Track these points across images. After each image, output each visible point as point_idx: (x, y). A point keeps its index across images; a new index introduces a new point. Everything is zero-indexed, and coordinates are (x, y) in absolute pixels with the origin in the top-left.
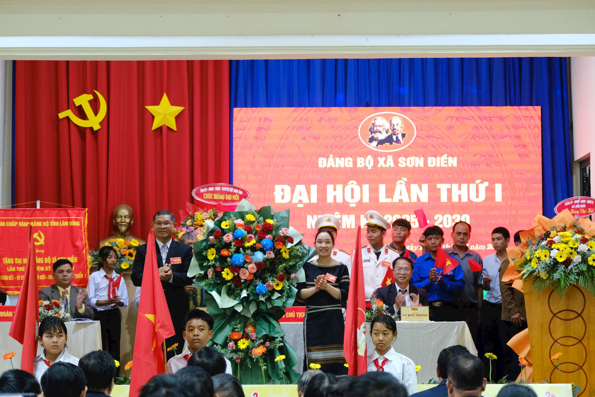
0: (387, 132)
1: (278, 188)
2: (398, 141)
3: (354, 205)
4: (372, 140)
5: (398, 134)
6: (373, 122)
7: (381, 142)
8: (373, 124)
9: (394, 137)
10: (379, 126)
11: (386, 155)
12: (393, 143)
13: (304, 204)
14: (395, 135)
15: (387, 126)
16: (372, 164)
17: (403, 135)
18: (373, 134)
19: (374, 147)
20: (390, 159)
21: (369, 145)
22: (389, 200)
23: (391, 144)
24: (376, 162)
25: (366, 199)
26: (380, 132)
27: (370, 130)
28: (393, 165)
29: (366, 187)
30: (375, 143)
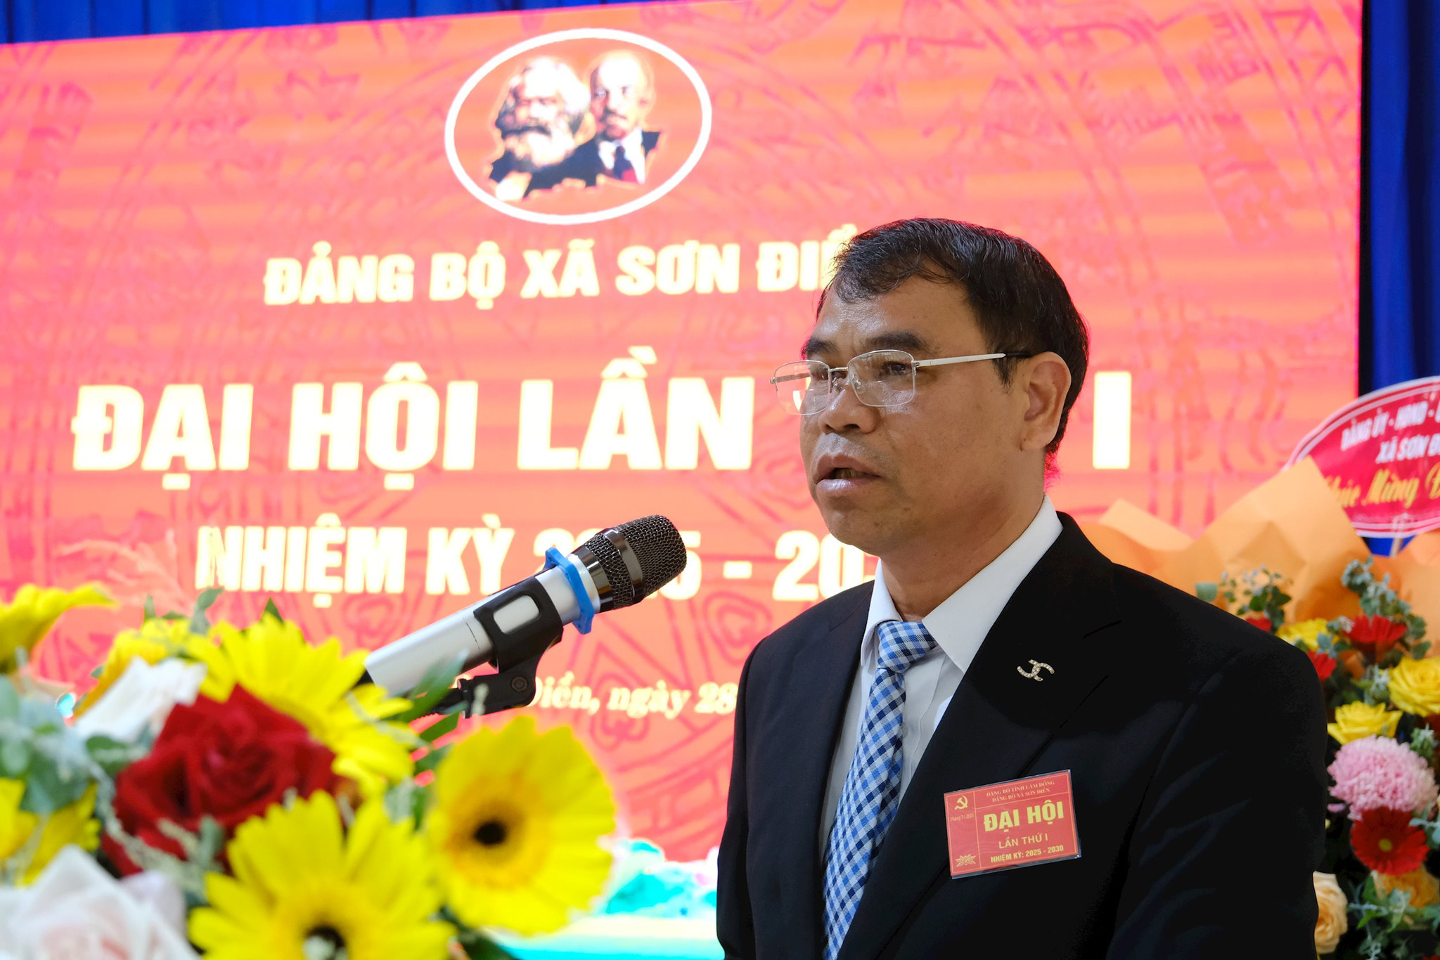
0: (575, 126)
1: (92, 398)
2: (622, 168)
3: (407, 483)
4: (504, 167)
5: (623, 134)
6: (514, 81)
7: (544, 179)
8: (516, 94)
9: (606, 153)
10: (542, 101)
11: (560, 238)
12: (601, 179)
13: (193, 474)
14: (611, 139)
15: (578, 97)
16: (497, 285)
17: (650, 141)
18: (512, 142)
19: (512, 203)
20: (582, 251)
21: (491, 192)
22: (565, 459)
23: (591, 182)
24: (517, 271)
25: (460, 457)
26: (543, 130)
27: (498, 124)
28: (591, 288)
29: (464, 394)
30: (516, 184)
